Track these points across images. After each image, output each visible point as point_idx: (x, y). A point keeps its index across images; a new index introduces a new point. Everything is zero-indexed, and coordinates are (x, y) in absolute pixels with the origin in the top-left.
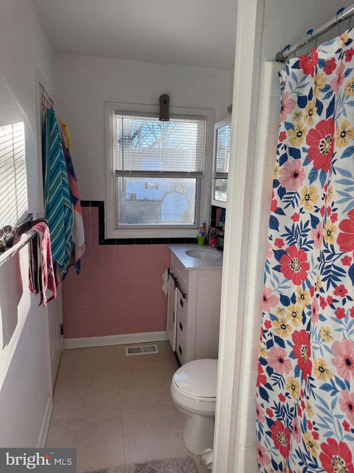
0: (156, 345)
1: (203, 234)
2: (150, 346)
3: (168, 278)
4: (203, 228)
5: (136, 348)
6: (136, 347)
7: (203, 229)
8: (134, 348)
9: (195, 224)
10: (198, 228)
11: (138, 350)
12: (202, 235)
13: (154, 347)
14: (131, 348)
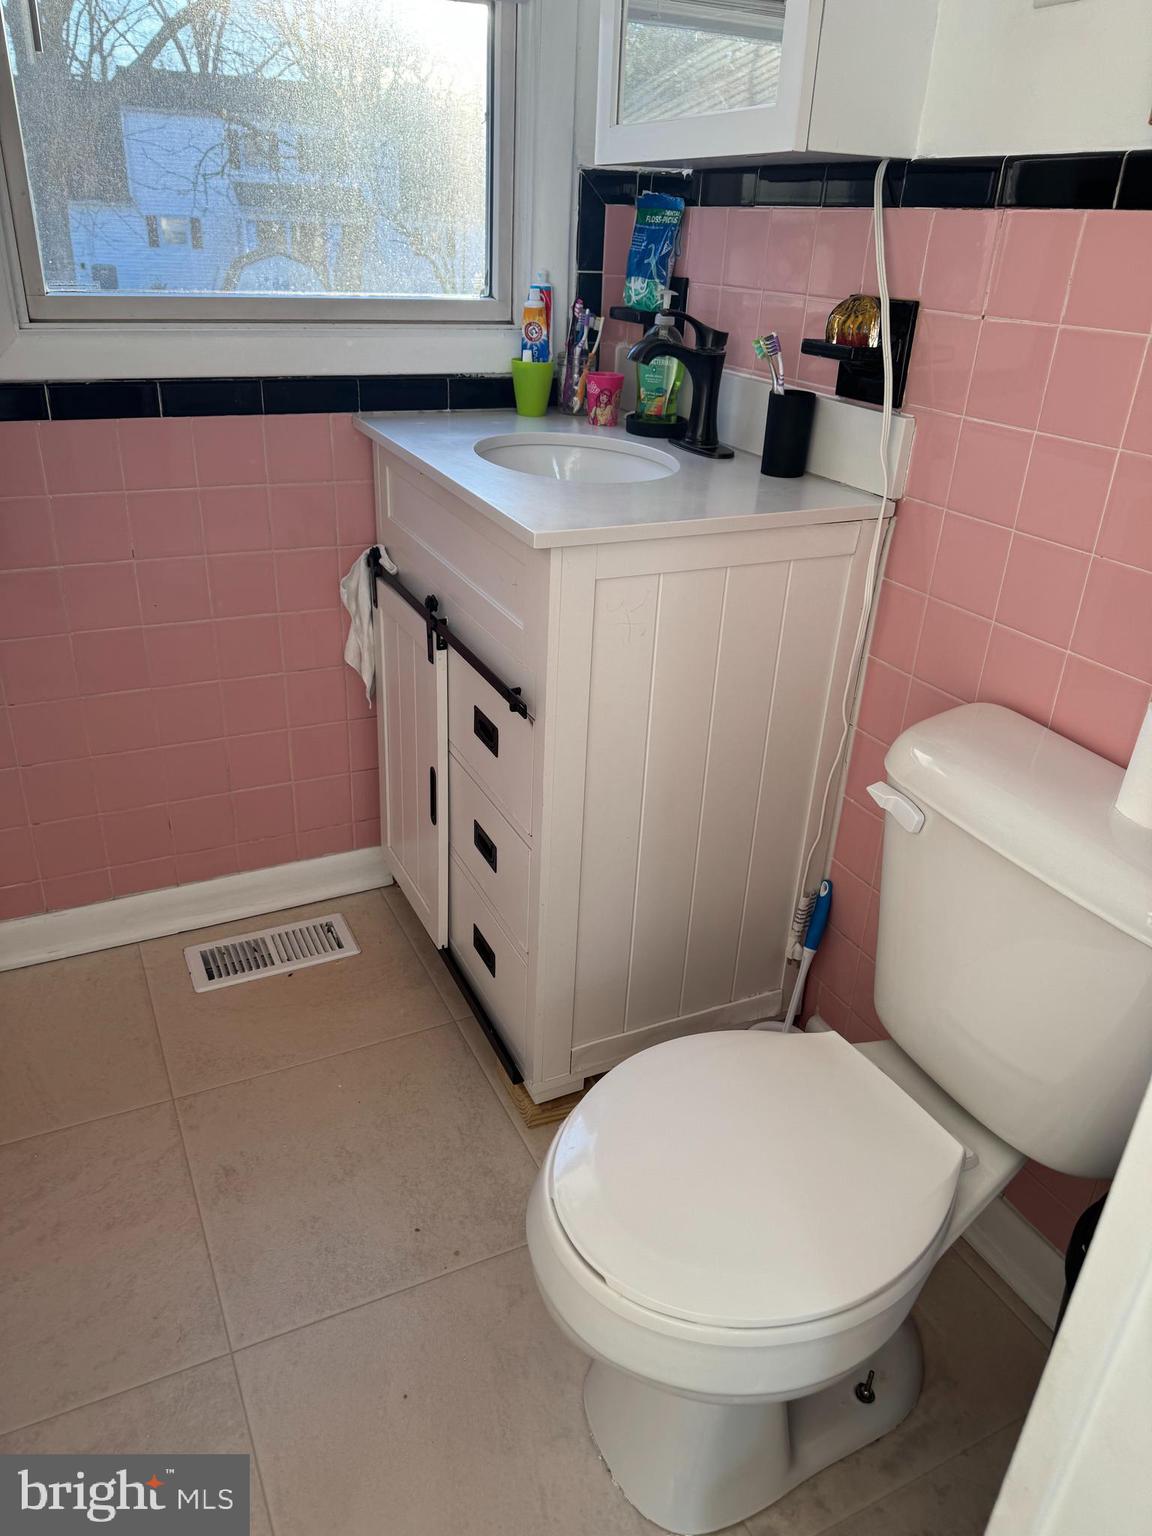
0: (338, 916)
1: (541, 354)
2: (309, 923)
3: (375, 601)
4: (540, 314)
5: (241, 945)
6: (243, 938)
7: (540, 320)
8: (234, 946)
9: (491, 295)
10: (508, 318)
11: (256, 956)
12: (535, 358)
13: (329, 928)
14: (219, 949)
